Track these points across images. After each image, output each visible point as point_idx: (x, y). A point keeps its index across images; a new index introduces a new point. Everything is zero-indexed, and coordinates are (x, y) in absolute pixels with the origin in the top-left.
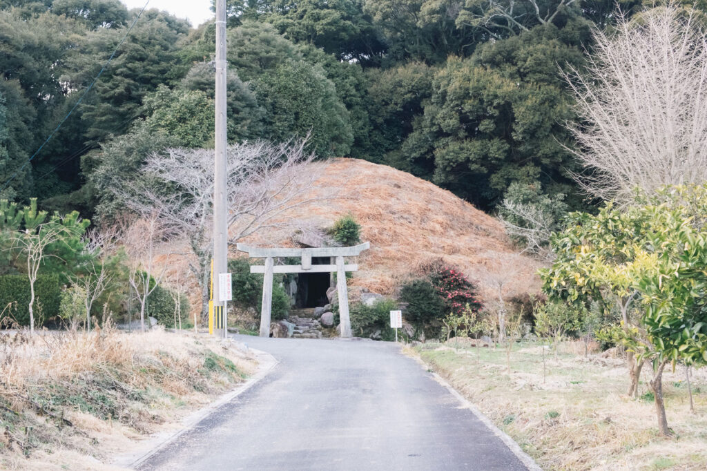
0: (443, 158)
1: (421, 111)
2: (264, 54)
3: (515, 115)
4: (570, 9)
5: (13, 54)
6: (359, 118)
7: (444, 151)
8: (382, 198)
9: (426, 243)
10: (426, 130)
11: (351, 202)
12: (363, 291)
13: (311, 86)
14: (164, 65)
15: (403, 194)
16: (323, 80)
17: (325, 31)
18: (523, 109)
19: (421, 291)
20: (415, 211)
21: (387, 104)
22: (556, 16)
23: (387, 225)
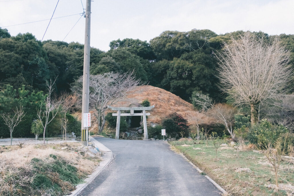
0: (173, 85)
1: (166, 73)
2: (123, 56)
3: (193, 73)
4: (207, 45)
5: (54, 57)
6: (149, 75)
7: (173, 83)
8: (156, 95)
9: (170, 108)
10: (168, 78)
11: (147, 96)
12: (151, 122)
13: (136, 65)
14: (95, 58)
15: (162, 94)
16: (139, 64)
17: (140, 51)
18: (195, 71)
19: (170, 122)
20: (166, 99)
21: (157, 71)
22: (203, 46)
23: (158, 103)
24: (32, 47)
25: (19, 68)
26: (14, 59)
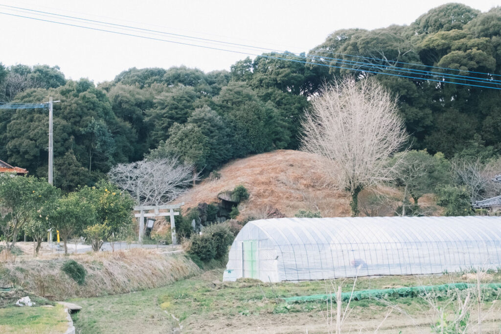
4: (404, 57)
17: (282, 80)
24: (86, 104)
25: (67, 142)
26: (60, 130)
